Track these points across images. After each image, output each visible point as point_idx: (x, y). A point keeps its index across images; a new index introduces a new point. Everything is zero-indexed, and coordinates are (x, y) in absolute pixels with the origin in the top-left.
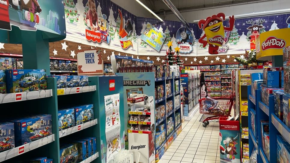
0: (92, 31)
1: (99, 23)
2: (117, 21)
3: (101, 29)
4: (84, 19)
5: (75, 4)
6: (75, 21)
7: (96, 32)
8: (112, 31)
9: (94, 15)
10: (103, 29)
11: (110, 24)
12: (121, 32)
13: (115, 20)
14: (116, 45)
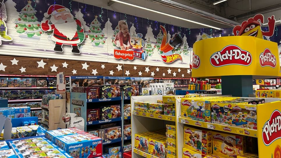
0: (122, 51)
1: (132, 42)
2: (158, 37)
3: (134, 47)
4: (113, 41)
5: (102, 30)
6: (101, 44)
7: (127, 50)
8: (150, 48)
9: (125, 36)
10: (137, 47)
11: (147, 42)
12: (164, 47)
13: (154, 37)
14: (155, 61)
